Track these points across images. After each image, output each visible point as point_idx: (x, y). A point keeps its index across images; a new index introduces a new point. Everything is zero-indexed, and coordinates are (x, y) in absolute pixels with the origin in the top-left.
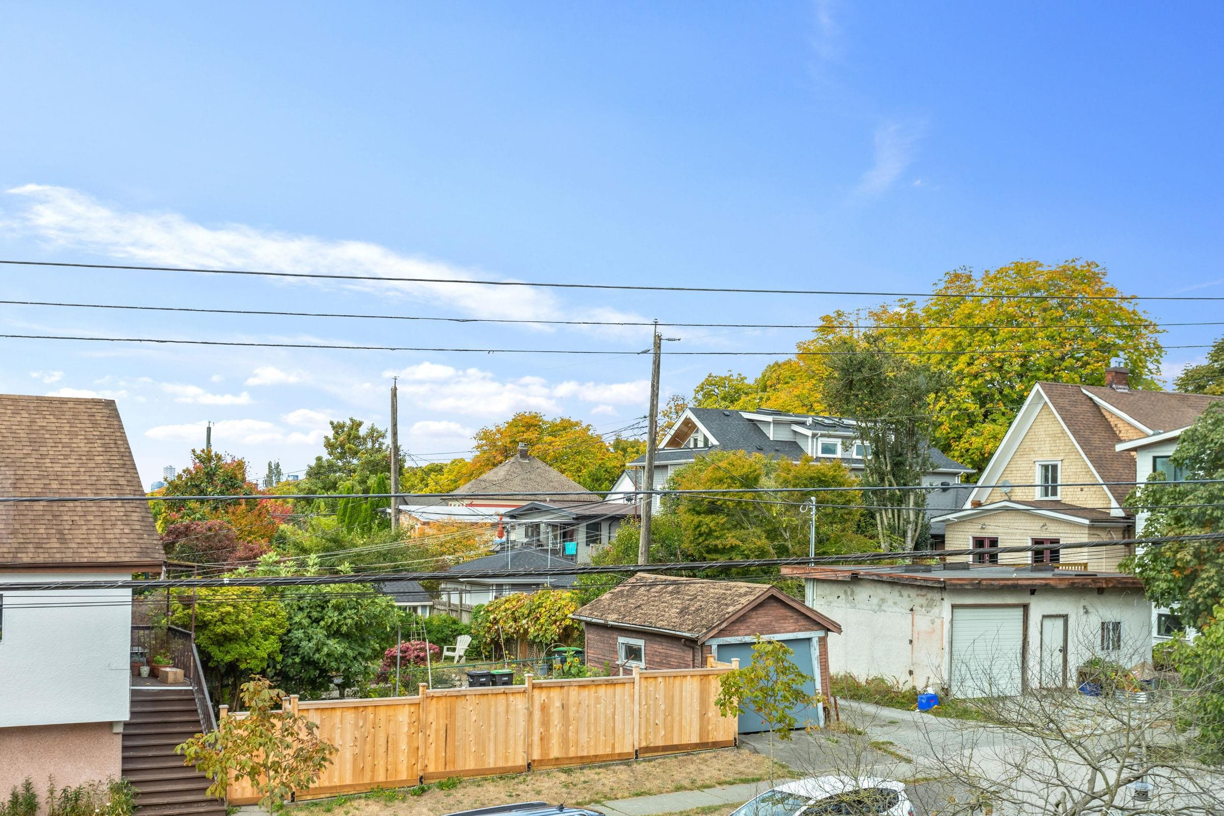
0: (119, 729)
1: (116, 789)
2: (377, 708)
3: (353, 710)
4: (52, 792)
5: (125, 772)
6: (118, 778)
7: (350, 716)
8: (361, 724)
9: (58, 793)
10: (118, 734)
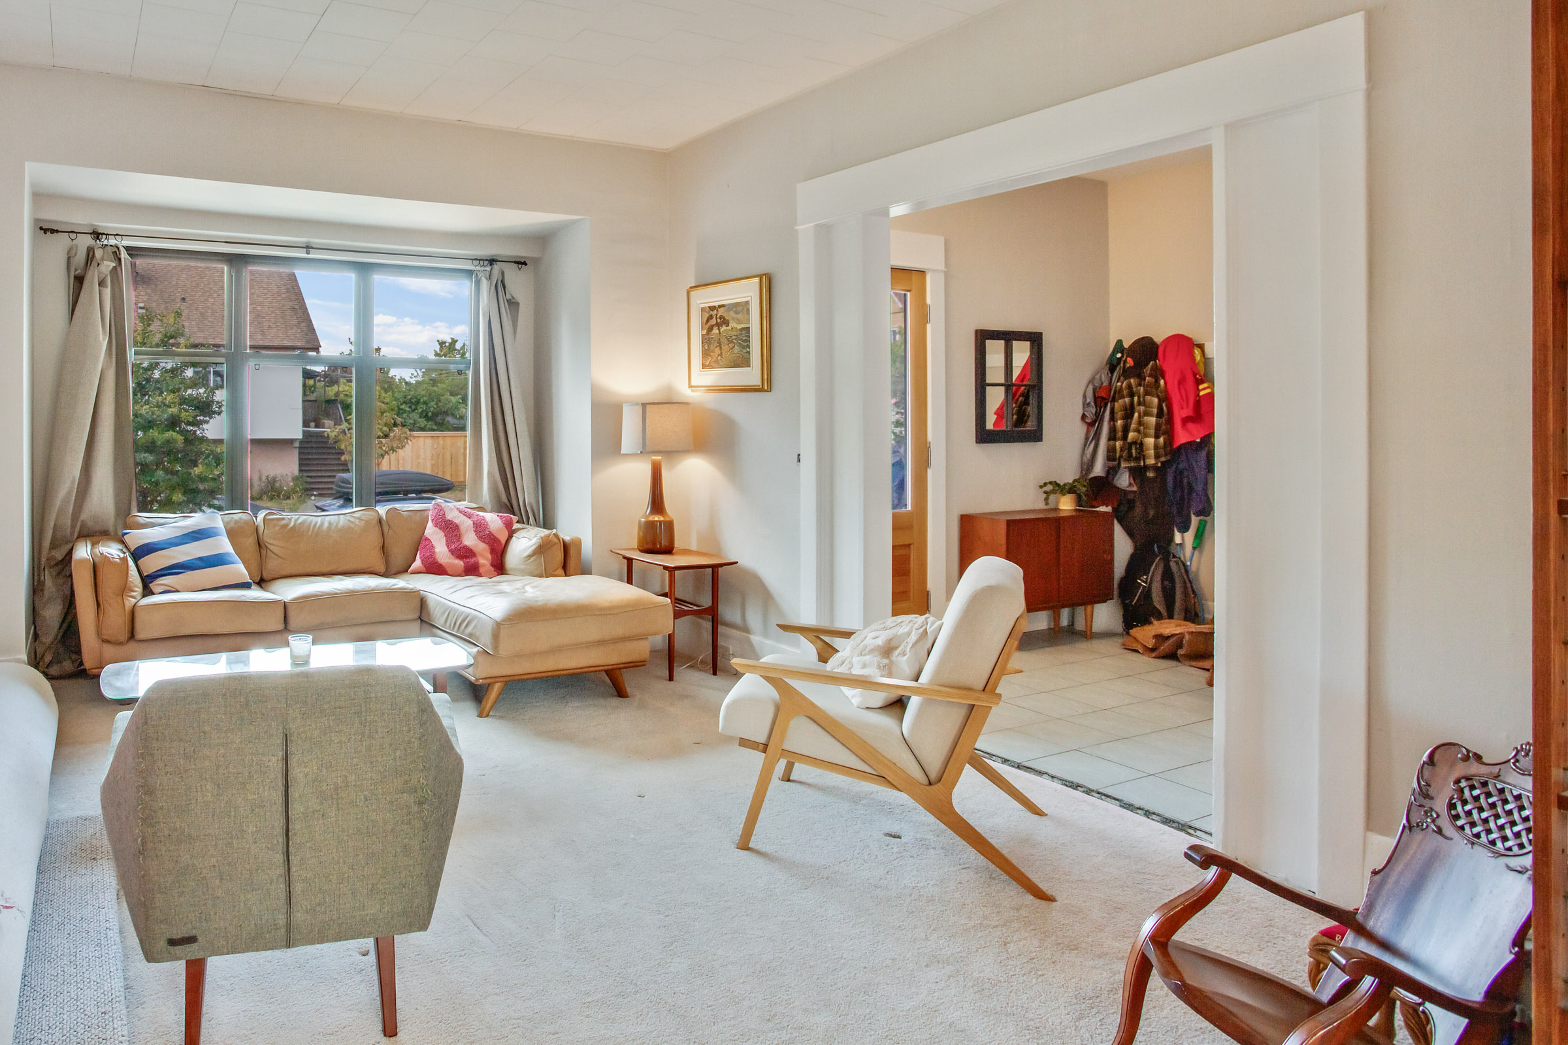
0: (297, 444)
1: (295, 479)
2: (446, 438)
3: (430, 438)
4: (260, 479)
5: (300, 471)
6: (296, 472)
7: (429, 441)
8: (435, 446)
9: (264, 478)
10: (296, 447)
